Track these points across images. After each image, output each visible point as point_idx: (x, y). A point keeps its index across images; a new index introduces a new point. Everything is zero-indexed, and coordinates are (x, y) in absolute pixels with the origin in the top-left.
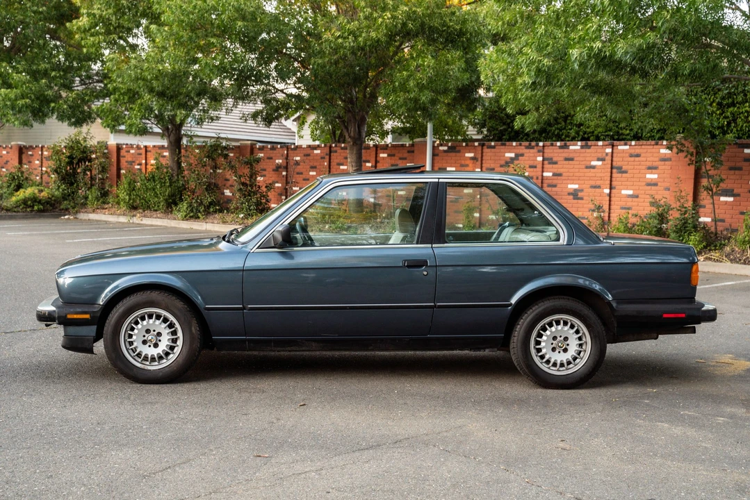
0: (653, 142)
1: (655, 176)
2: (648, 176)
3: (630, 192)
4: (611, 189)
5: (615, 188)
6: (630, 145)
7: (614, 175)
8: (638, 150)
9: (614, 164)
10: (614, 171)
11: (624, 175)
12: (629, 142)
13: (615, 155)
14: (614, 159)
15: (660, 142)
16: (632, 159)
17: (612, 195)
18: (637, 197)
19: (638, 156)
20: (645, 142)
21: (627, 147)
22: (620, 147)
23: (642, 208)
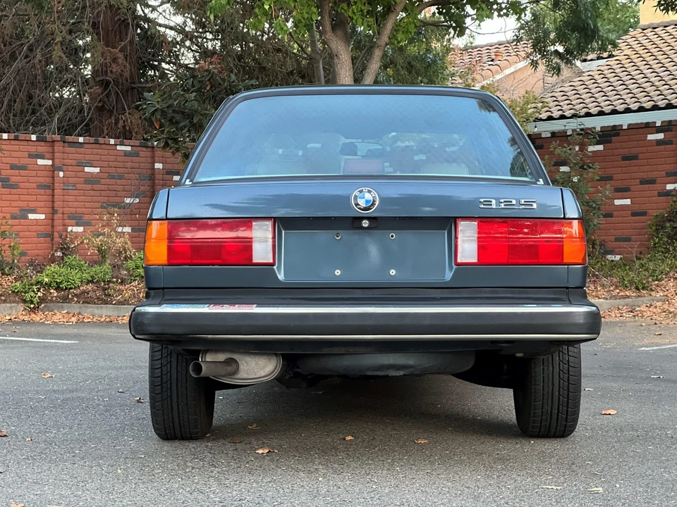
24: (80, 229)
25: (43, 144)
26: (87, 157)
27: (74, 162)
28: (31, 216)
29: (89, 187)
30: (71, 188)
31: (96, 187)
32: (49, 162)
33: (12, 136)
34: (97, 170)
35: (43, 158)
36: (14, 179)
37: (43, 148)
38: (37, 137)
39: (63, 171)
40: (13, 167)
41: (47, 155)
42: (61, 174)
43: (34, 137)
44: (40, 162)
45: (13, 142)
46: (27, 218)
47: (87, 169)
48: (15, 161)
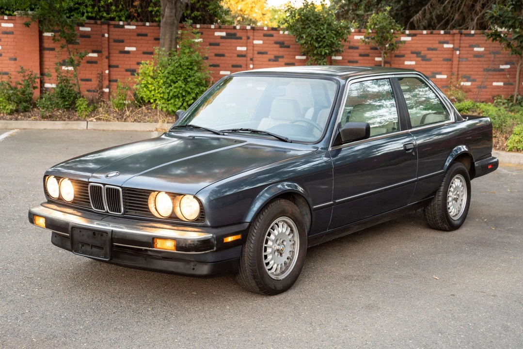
24: (469, 84)
25: (448, 35)
26: (476, 42)
27: (467, 45)
28: (438, 77)
29: (476, 59)
30: (464, 60)
31: (480, 59)
32: (451, 46)
33: (429, 31)
34: (482, 49)
35: (447, 43)
36: (428, 56)
37: (447, 38)
38: (445, 32)
39: (459, 51)
40: (429, 49)
41: (450, 42)
42: (458, 52)
43: (442, 32)
44: (446, 46)
45: (429, 35)
46: (435, 77)
47: (476, 49)
48: (430, 46)
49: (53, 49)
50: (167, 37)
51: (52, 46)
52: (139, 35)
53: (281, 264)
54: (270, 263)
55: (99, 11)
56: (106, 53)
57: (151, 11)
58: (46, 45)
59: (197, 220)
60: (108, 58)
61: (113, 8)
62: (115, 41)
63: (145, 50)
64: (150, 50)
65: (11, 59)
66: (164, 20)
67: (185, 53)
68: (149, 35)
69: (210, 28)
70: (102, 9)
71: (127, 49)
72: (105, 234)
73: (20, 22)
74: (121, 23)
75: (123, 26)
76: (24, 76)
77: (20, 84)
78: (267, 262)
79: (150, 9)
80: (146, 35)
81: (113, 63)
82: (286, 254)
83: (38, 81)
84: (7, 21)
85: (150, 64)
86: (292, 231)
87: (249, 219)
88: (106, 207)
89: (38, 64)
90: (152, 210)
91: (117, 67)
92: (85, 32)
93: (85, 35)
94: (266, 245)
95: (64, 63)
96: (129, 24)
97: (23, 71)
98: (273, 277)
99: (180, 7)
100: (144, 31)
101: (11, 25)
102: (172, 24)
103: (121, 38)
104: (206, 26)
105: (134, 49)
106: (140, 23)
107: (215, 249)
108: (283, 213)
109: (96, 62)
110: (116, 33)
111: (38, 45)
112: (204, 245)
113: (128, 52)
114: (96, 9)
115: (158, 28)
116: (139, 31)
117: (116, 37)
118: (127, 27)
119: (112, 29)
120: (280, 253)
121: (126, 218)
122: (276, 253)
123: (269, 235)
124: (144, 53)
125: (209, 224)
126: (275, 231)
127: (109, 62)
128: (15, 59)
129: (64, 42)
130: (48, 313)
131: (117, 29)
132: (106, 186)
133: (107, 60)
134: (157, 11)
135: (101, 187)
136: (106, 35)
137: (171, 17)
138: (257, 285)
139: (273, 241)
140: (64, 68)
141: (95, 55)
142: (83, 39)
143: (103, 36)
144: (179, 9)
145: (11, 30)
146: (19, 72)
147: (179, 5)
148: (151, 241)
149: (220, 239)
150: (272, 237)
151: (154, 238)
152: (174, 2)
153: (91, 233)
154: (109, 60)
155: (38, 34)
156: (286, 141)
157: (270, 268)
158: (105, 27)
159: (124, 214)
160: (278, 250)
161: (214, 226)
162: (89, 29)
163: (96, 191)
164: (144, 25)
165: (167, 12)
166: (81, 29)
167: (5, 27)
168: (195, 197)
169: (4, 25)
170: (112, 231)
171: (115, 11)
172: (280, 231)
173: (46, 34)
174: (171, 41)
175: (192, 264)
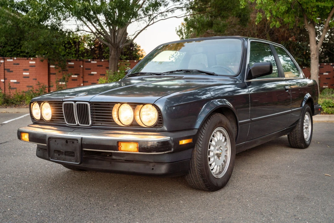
0: (26, 58)
1: (28, 74)
2: (24, 73)
3: (15, 81)
4: (5, 79)
5: (6, 79)
6: (14, 59)
7: (6, 73)
8: (18, 62)
9: (5, 68)
10: (6, 71)
11: (11, 73)
12: (13, 58)
13: (5, 63)
14: (5, 65)
15: (29, 58)
16: (15, 66)
17: (6, 82)
18: (19, 83)
19: (18, 64)
20: (21, 58)
21: (12, 60)
22: (8, 60)
23: (22, 88)
49: (55, 74)
50: (113, 65)
51: (54, 72)
52: (98, 66)
53: (220, 166)
54: (212, 165)
55: (79, 56)
56: (81, 75)
57: (104, 56)
58: (51, 72)
59: (155, 126)
60: (83, 77)
61: (86, 54)
62: (87, 69)
63: (101, 73)
64: (104, 73)
65: (34, 79)
66: (111, 57)
67: (122, 73)
68: (103, 66)
69: (134, 62)
70: (80, 55)
71: (92, 73)
72: (75, 142)
73: (38, 60)
74: (89, 60)
75: (90, 62)
76: (40, 87)
77: (38, 91)
78: (210, 163)
79: (104, 55)
80: (102, 66)
81: (85, 80)
82: (222, 158)
83: (47, 89)
84: (32, 61)
85: (104, 79)
86: (226, 139)
87: (197, 126)
88: (77, 122)
89: (47, 81)
90: (116, 120)
91: (87, 82)
92: (71, 65)
93: (71, 67)
94: (209, 150)
95: (60, 81)
96: (94, 61)
97: (39, 84)
98: (215, 176)
99: (119, 50)
100: (101, 64)
101: (34, 62)
102: (115, 59)
103: (89, 67)
104: (132, 61)
105: (96, 73)
106: (99, 60)
107: (172, 150)
108: (220, 124)
109: (76, 80)
110: (87, 65)
111: (47, 72)
112: (163, 146)
113: (93, 75)
114: (77, 55)
115: (108, 62)
116: (99, 64)
117: (87, 67)
118: (92, 62)
119: (85, 63)
120: (219, 156)
121: (93, 129)
122: (216, 157)
123: (211, 141)
124: (101, 75)
125: (165, 128)
126: (215, 138)
127: (83, 80)
128: (36, 79)
129: (60, 68)
130: (27, 211)
131: (87, 63)
132: (77, 102)
133: (82, 79)
134: (107, 56)
135: (72, 104)
136: (82, 66)
137: (114, 55)
138: (204, 182)
139: (214, 146)
140: (60, 83)
141: (76, 76)
142: (70, 68)
143: (80, 67)
144: (119, 51)
145: (34, 65)
146: (37, 85)
147: (118, 49)
148: (116, 145)
149: (176, 141)
150: (213, 143)
151: (119, 142)
152: (116, 48)
153: (64, 142)
154: (83, 79)
155: (47, 66)
156: (213, 75)
157: (212, 168)
158: (81, 62)
159: (92, 125)
160: (217, 154)
161: (170, 131)
162: (73, 63)
163: (69, 107)
164: (101, 61)
165: (113, 53)
166: (69, 63)
167: (31, 64)
168: (154, 105)
169: (31, 62)
170: (82, 138)
171: (87, 56)
172: (219, 139)
173: (52, 66)
174: (115, 67)
175: (151, 165)
